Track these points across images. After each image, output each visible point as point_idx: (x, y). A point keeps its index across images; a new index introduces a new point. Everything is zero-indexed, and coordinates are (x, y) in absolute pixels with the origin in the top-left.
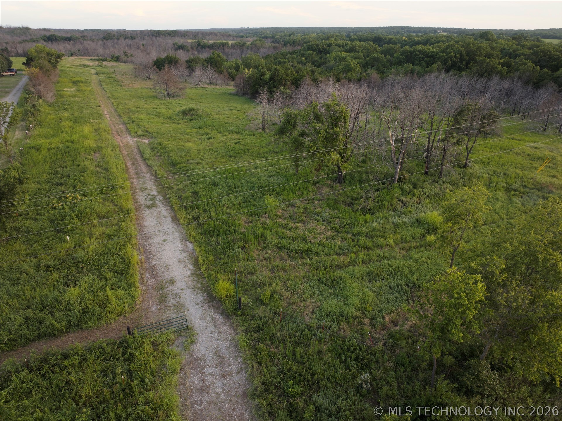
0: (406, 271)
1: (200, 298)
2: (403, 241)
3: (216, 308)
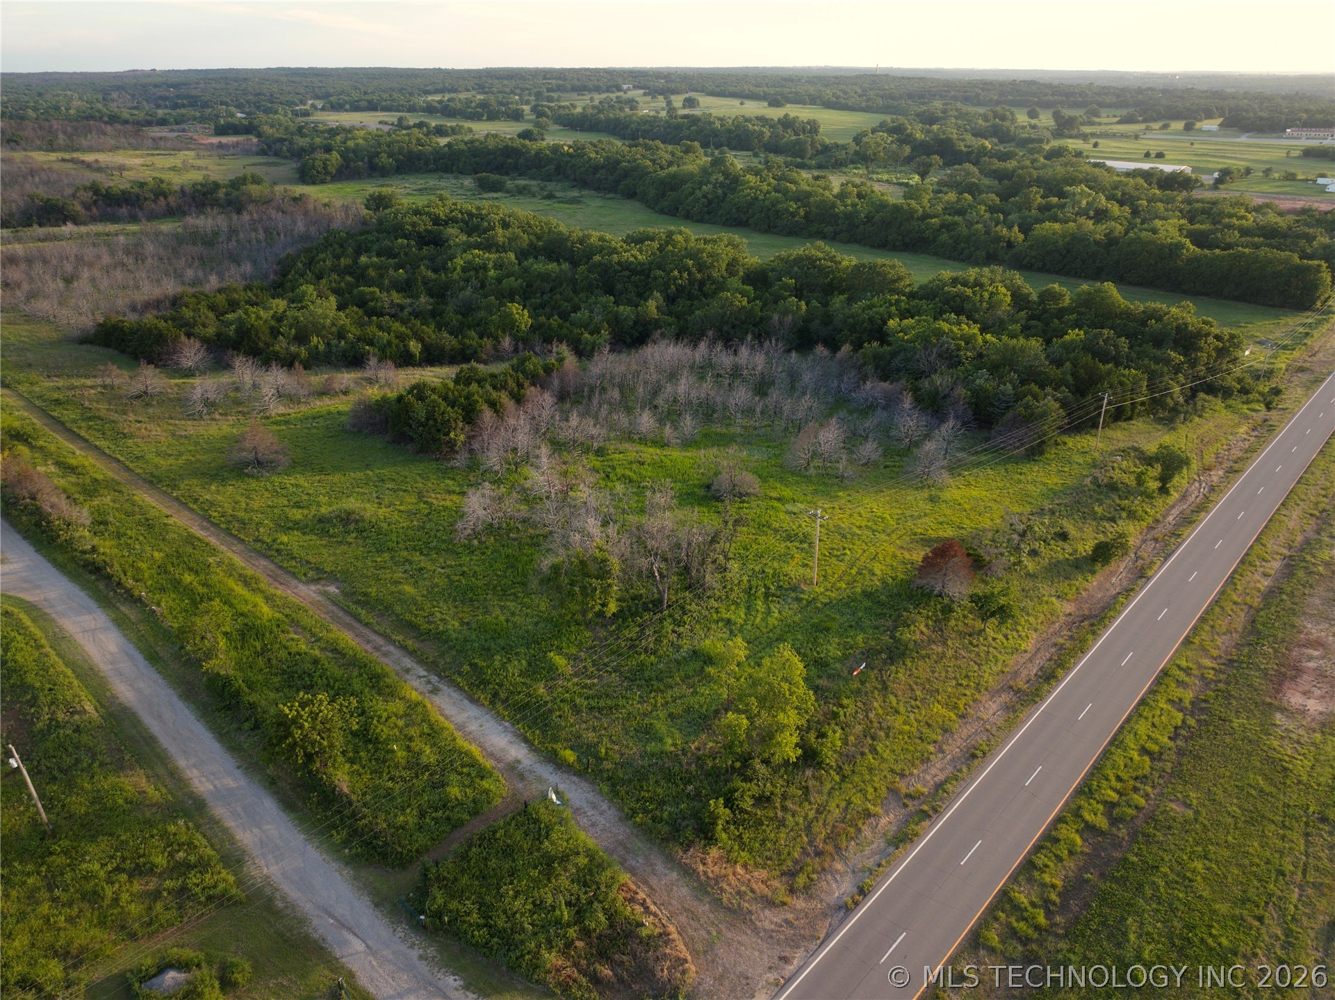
0: (697, 706)
1: (550, 768)
2: (688, 677)
3: (568, 772)
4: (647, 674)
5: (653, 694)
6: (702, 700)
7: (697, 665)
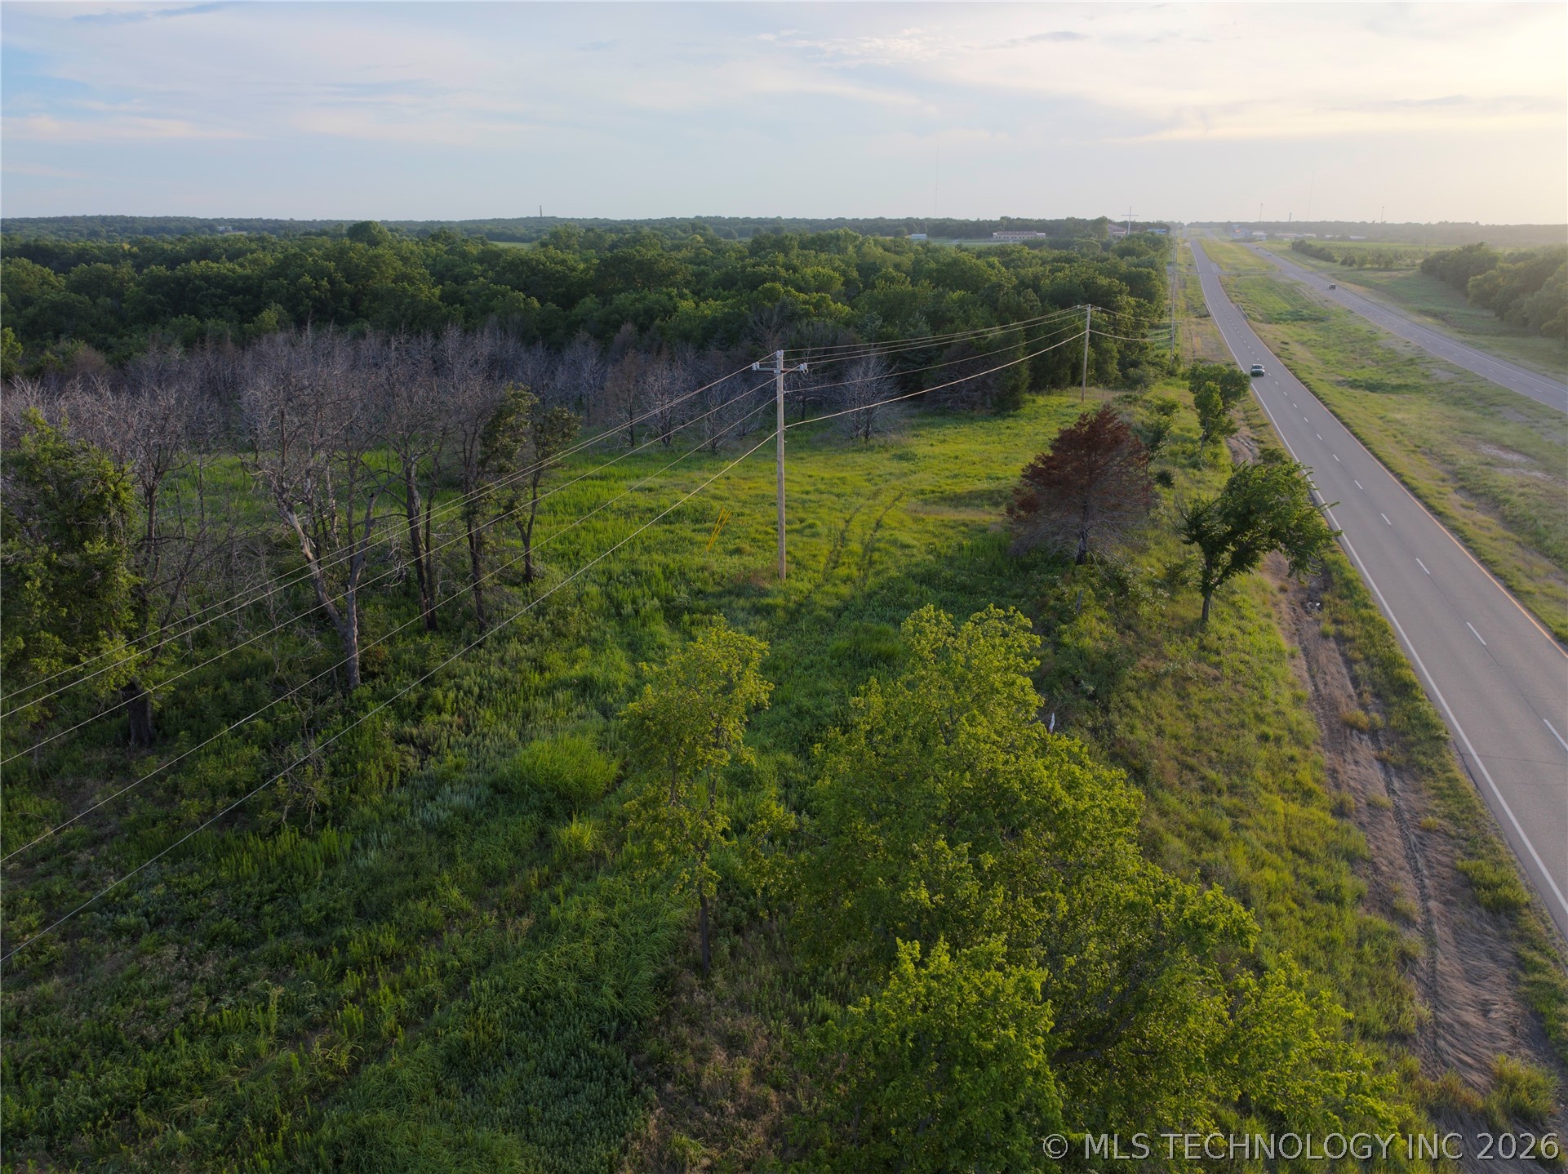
0: (568, 986)
4: (311, 905)
5: (351, 983)
6: (584, 951)
7: (521, 827)
